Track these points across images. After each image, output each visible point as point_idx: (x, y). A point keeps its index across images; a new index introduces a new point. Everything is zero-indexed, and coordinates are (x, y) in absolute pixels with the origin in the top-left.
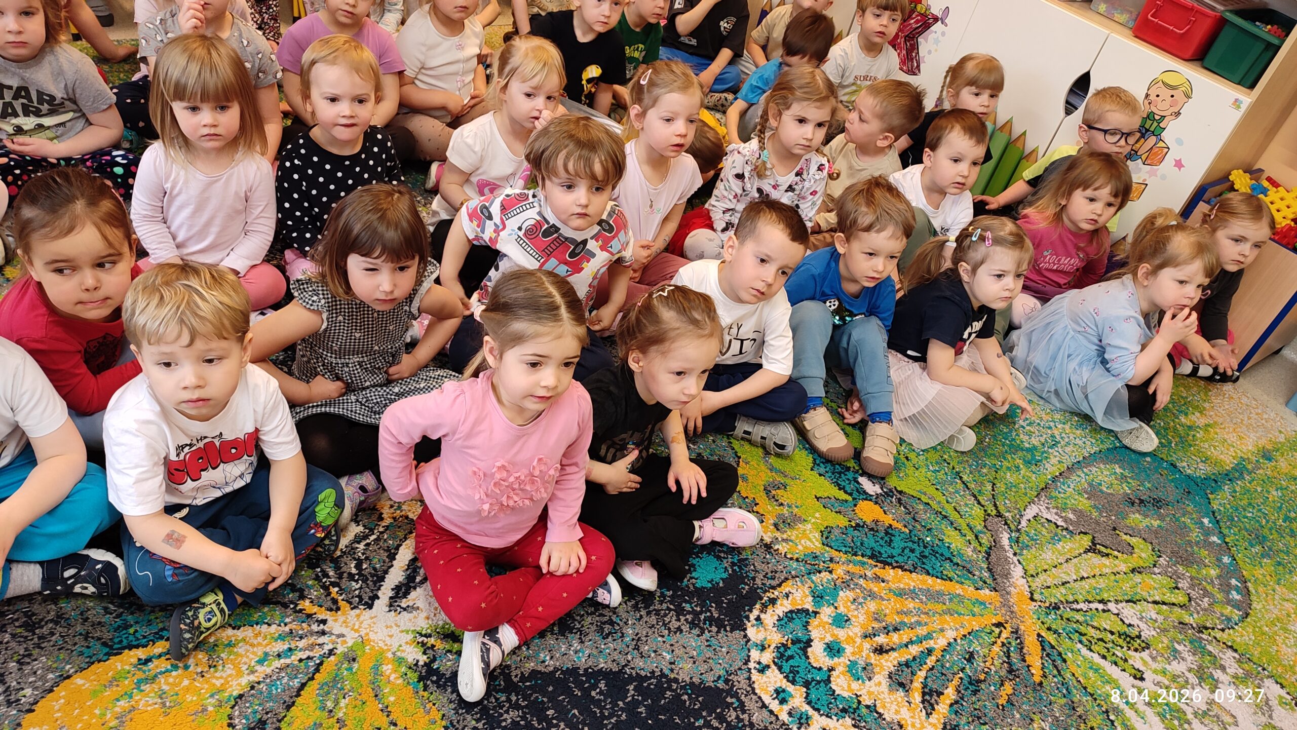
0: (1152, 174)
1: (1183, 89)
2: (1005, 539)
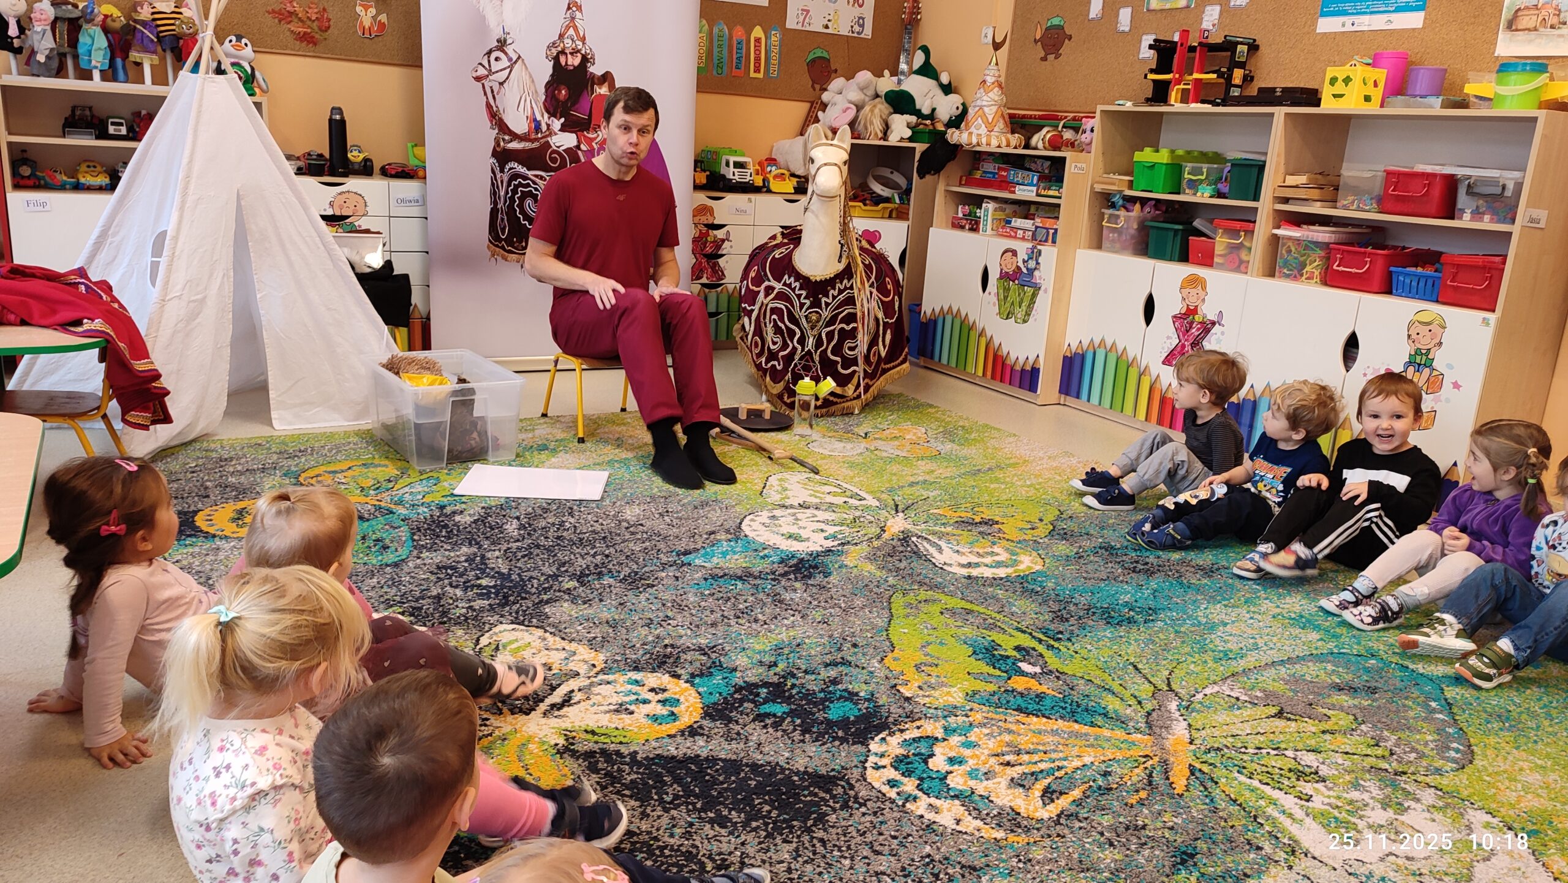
1: (1437, 322)
2: (1173, 706)
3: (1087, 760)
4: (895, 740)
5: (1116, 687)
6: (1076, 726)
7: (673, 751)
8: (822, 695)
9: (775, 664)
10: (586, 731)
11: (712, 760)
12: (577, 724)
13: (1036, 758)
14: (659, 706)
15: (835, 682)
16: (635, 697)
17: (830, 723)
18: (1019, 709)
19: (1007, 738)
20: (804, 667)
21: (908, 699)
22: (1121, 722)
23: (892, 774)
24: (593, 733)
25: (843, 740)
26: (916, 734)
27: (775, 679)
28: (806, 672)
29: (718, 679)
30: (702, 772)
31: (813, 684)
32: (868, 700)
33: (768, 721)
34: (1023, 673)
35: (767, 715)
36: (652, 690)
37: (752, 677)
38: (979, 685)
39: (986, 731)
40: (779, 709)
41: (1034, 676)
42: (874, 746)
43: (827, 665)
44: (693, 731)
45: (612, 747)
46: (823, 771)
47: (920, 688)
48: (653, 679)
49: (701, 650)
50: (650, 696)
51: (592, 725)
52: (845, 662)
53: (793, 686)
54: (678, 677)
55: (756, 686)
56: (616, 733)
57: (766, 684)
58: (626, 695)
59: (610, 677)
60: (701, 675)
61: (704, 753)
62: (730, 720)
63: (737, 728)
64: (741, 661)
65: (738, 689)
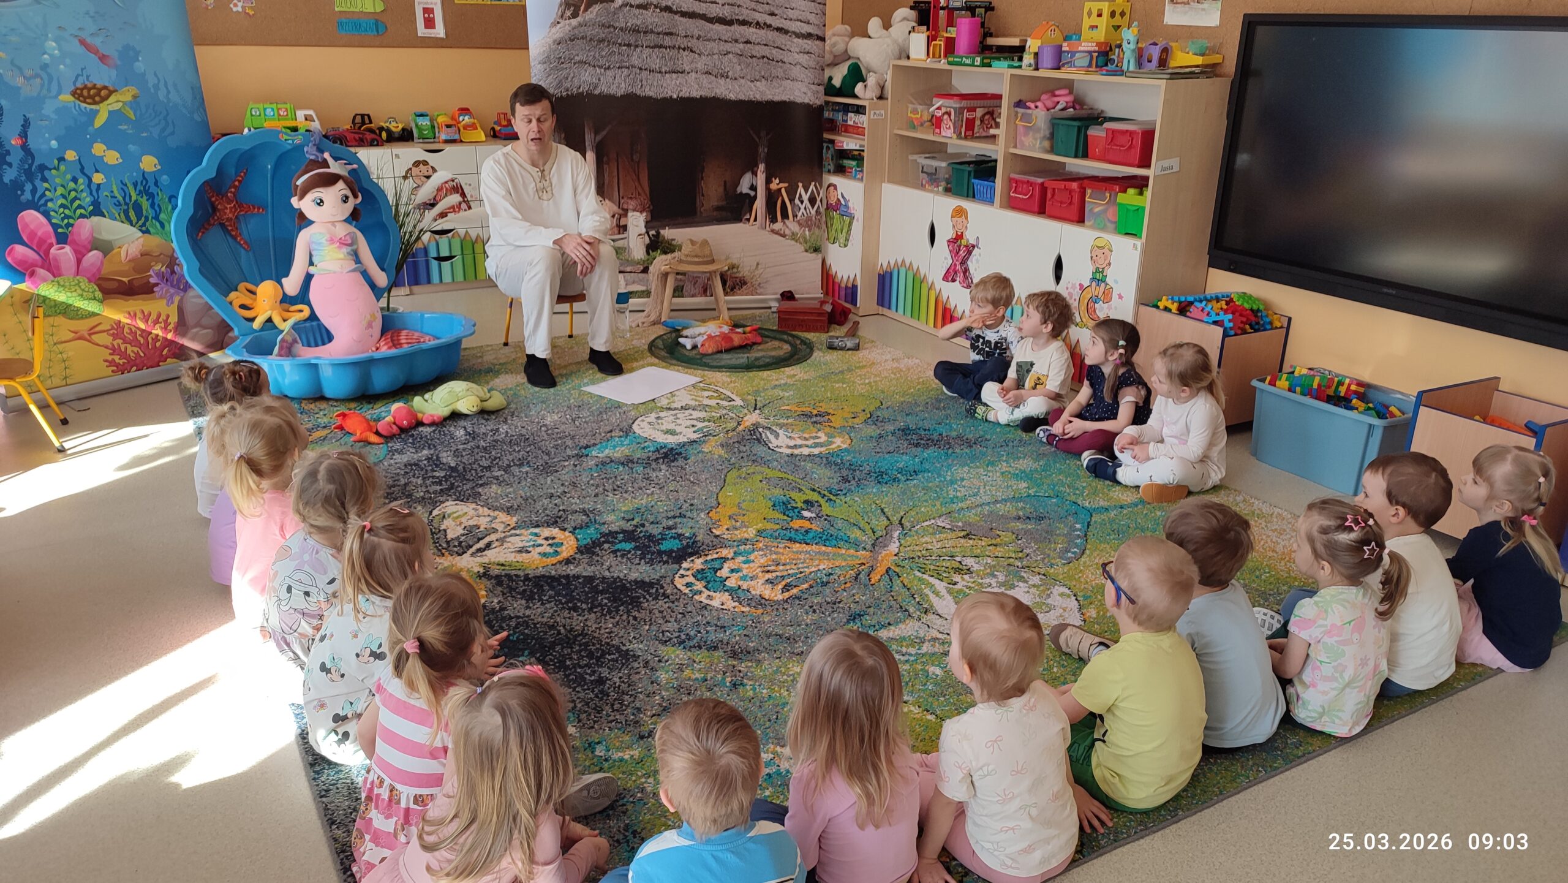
1: (1107, 247)
2: (896, 534)
3: (821, 567)
4: (701, 560)
5: (862, 524)
6: (824, 548)
7: (553, 573)
8: (660, 537)
9: (633, 519)
10: (498, 564)
11: (576, 577)
12: (493, 560)
13: (788, 567)
14: (548, 548)
15: (670, 528)
16: (532, 543)
17: (660, 553)
18: (790, 539)
19: (774, 557)
20: (651, 520)
21: (717, 537)
22: (856, 545)
23: (691, 579)
24: (503, 565)
25: (666, 562)
26: (715, 556)
27: (631, 528)
28: (652, 523)
29: (592, 530)
30: (569, 583)
31: (655, 530)
32: (690, 538)
33: (619, 554)
34: (803, 518)
35: (618, 550)
36: (546, 539)
37: (614, 528)
38: (769, 526)
39: (761, 553)
40: (628, 546)
41: (809, 519)
42: (685, 565)
43: (668, 518)
44: (568, 561)
45: (513, 573)
46: (647, 580)
47: (728, 529)
48: (546, 532)
49: (584, 512)
50: (544, 542)
51: (502, 560)
52: (681, 516)
53: (641, 532)
54: (565, 530)
55: (617, 533)
56: (517, 564)
57: (623, 531)
58: (528, 542)
59: (518, 532)
60: (581, 528)
61: (571, 573)
62: (594, 553)
63: (598, 558)
64: (610, 518)
65: (603, 535)
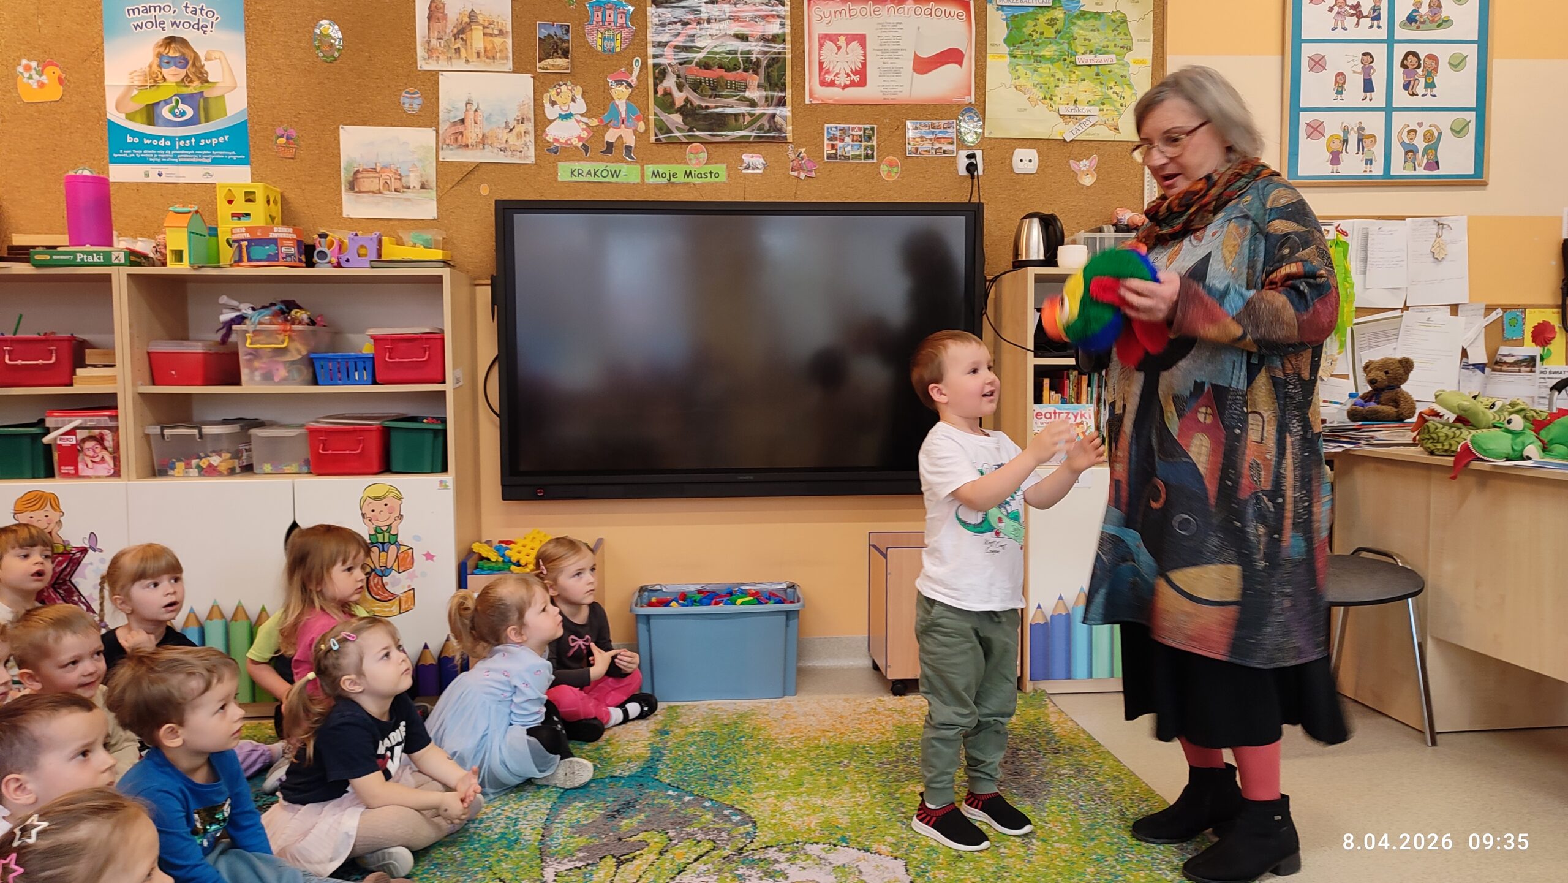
0: (412, 577)
1: (392, 494)
